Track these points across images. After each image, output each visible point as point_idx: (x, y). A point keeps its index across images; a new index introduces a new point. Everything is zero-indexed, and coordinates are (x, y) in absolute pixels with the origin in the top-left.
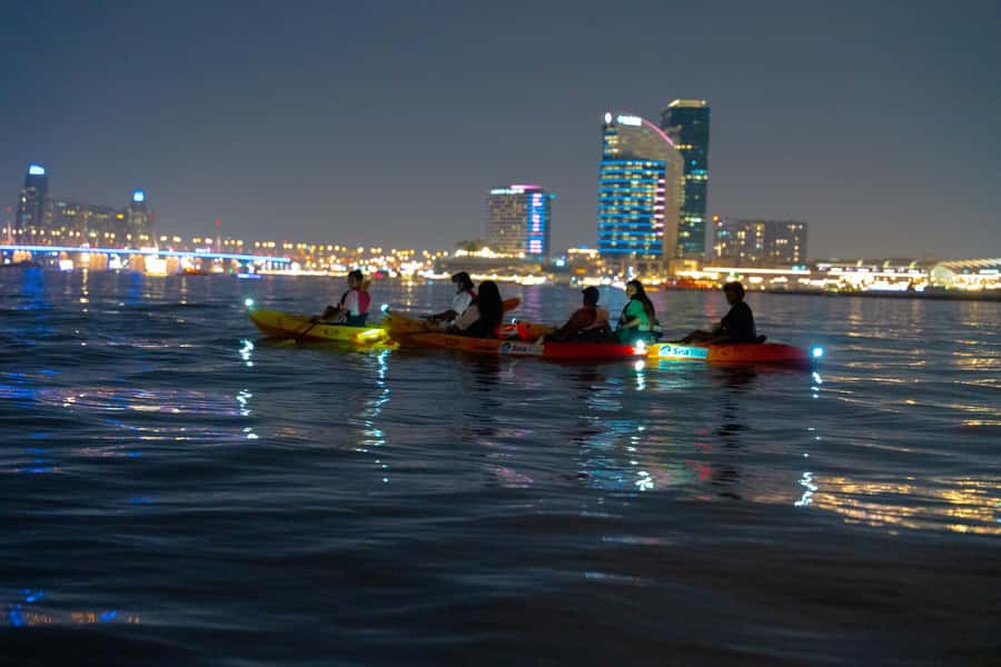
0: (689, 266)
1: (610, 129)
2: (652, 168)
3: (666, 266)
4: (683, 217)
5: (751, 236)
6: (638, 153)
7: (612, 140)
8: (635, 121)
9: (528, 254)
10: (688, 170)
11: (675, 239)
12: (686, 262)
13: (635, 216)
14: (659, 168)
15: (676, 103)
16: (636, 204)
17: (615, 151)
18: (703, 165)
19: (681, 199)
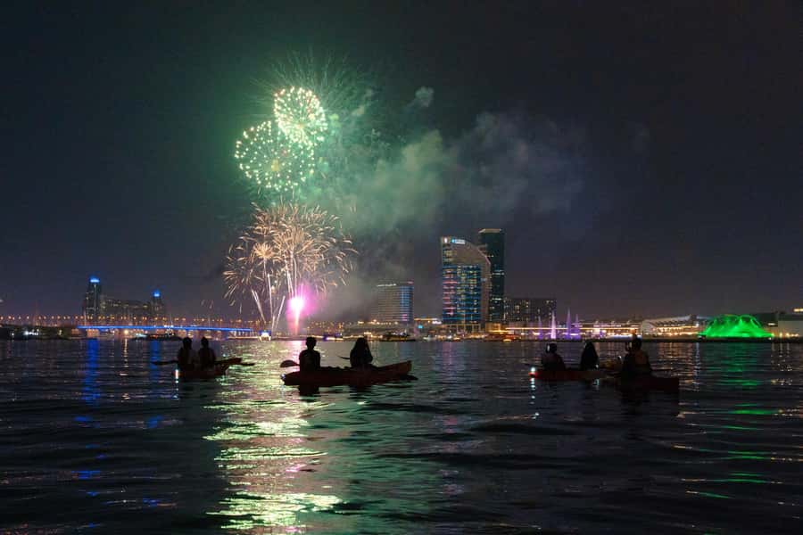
0: (497, 327)
1: (447, 247)
2: (473, 269)
3: (483, 327)
4: (491, 298)
5: (523, 307)
6: (464, 260)
7: (449, 253)
8: (462, 242)
9: (399, 322)
10: (493, 269)
11: (487, 312)
12: (495, 325)
13: (463, 297)
14: (478, 269)
15: (483, 231)
16: (464, 291)
17: (451, 260)
18: (501, 267)
19: (489, 287)
